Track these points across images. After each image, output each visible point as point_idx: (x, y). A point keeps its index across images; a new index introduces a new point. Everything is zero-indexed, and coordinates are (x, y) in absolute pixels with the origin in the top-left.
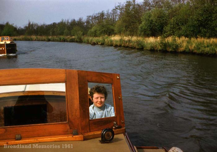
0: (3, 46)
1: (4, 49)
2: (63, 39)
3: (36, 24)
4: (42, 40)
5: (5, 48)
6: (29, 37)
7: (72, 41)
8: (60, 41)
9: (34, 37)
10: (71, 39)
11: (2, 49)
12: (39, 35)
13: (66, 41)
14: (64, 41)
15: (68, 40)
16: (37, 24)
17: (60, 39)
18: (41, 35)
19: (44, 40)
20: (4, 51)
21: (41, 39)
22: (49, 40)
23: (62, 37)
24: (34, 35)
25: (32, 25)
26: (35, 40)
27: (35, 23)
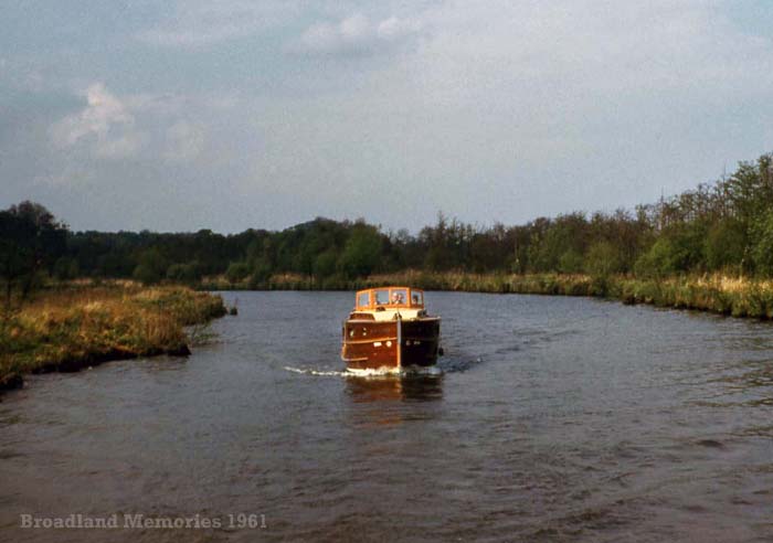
0: (388, 330)
1: (389, 344)
2: (550, 287)
3: (466, 227)
4: (482, 291)
5: (394, 342)
6: (437, 278)
7: (579, 291)
8: (543, 293)
9: (455, 276)
10: (576, 287)
11: (384, 343)
12: (474, 268)
13: (560, 291)
14: (555, 291)
15: (568, 288)
16: (469, 226)
17: (543, 285)
18: (480, 271)
19: (490, 291)
20: (392, 354)
21: (478, 287)
22: (506, 290)
23: (548, 278)
24: (456, 272)
25: (452, 231)
26: (459, 289)
27: (462, 225)
